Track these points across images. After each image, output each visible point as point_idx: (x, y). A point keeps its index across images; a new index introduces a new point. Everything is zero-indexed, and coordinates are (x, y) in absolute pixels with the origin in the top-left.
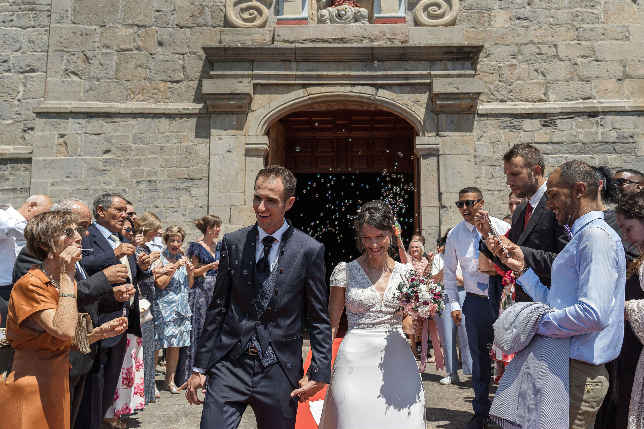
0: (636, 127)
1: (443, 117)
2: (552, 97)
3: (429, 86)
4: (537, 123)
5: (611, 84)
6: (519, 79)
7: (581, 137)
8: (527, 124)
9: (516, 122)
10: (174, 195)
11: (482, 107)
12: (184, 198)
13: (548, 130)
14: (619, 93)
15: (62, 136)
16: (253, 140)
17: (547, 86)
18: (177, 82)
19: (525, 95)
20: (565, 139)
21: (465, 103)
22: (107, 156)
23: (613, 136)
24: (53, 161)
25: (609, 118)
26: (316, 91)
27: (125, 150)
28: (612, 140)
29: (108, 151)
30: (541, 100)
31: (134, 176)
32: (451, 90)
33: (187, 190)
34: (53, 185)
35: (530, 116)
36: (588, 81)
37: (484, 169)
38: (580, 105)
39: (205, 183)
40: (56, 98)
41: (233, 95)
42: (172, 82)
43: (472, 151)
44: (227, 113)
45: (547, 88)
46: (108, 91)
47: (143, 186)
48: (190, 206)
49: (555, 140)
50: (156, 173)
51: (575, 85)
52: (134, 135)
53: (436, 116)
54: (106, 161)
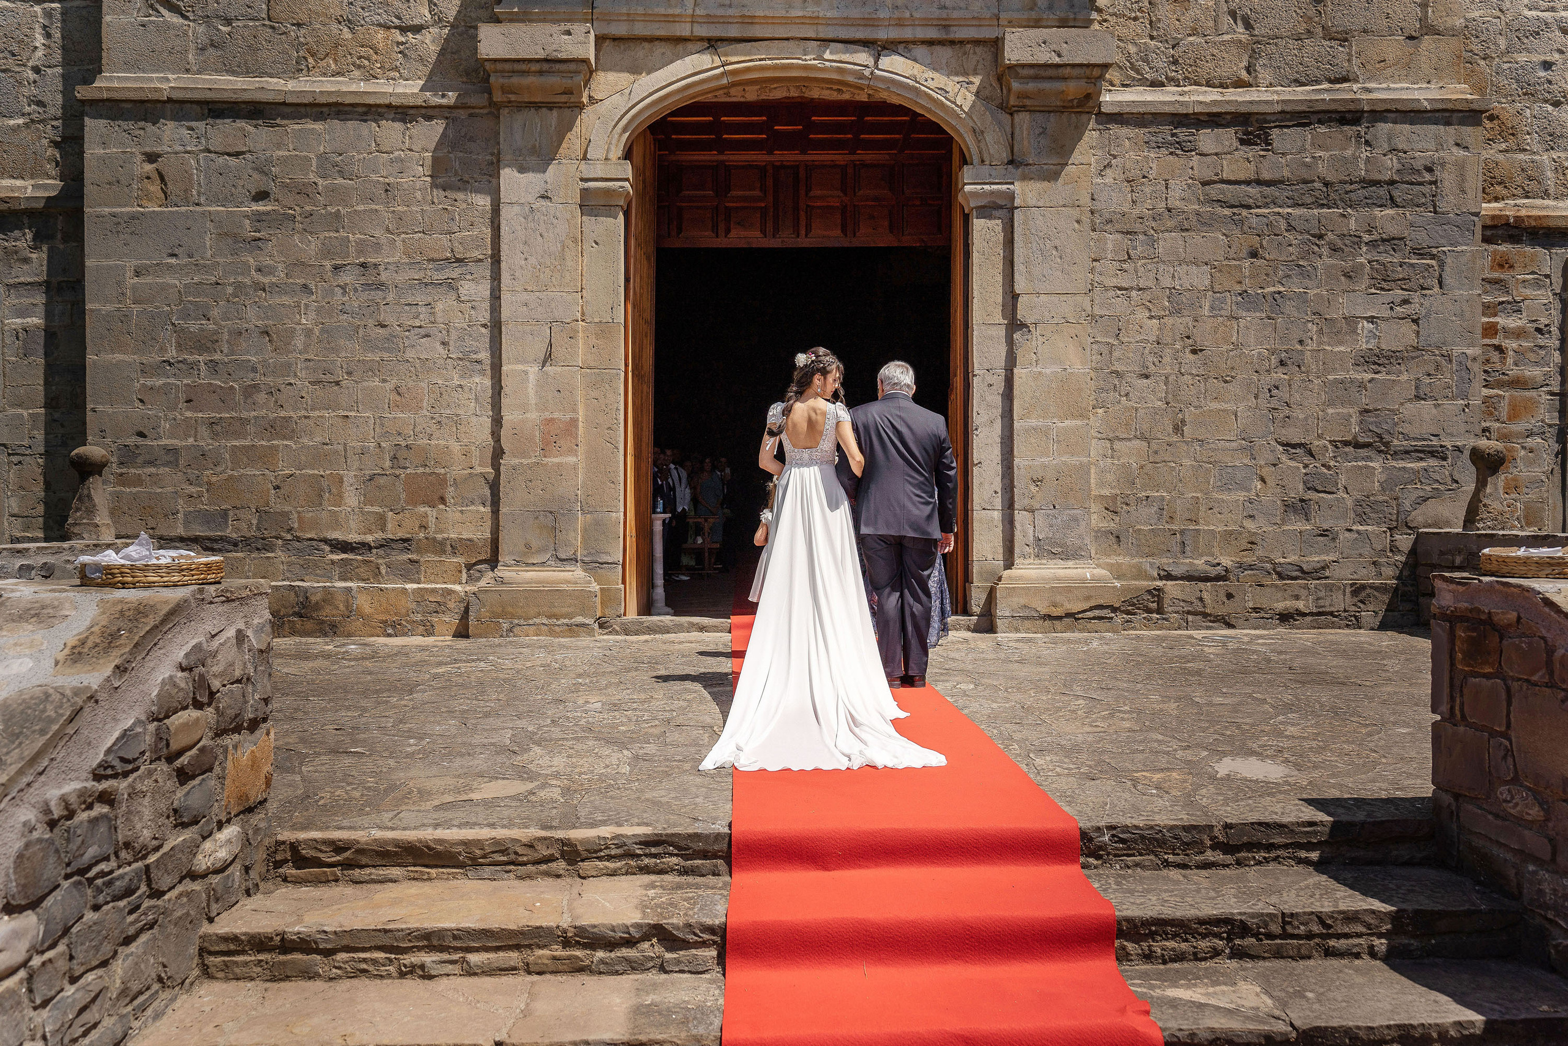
0: (1440, 147)
1: (1023, 118)
2: (1265, 75)
3: (996, 45)
4: (1228, 136)
5: (1393, 48)
6: (1194, 32)
7: (1322, 169)
8: (1207, 139)
9: (1182, 133)
10: (420, 298)
11: (1111, 98)
12: (444, 304)
13: (1251, 152)
14: (1408, 68)
15: (152, 158)
16: (599, 171)
17: (1253, 52)
18: (417, 29)
19: (1207, 69)
20: (1286, 173)
21: (1073, 88)
22: (260, 207)
23: (1390, 166)
24: (133, 217)
25: (1383, 128)
26: (739, 60)
27: (304, 191)
28: (1387, 176)
29: (261, 196)
30: (1239, 84)
31: (327, 252)
32: (1045, 56)
33: (451, 285)
34: (137, 274)
35: (1213, 119)
36: (1344, 39)
37: (1112, 240)
38: (1323, 94)
39: (485, 270)
40: (129, 66)
41: (550, 63)
42: (403, 30)
43: (1085, 200)
44: (537, 106)
45: (1254, 55)
46: (253, 49)
47: (347, 278)
48: (459, 322)
49: (1266, 175)
50: (377, 247)
51: (1317, 46)
52: (322, 157)
53: (1008, 116)
54: (259, 218)
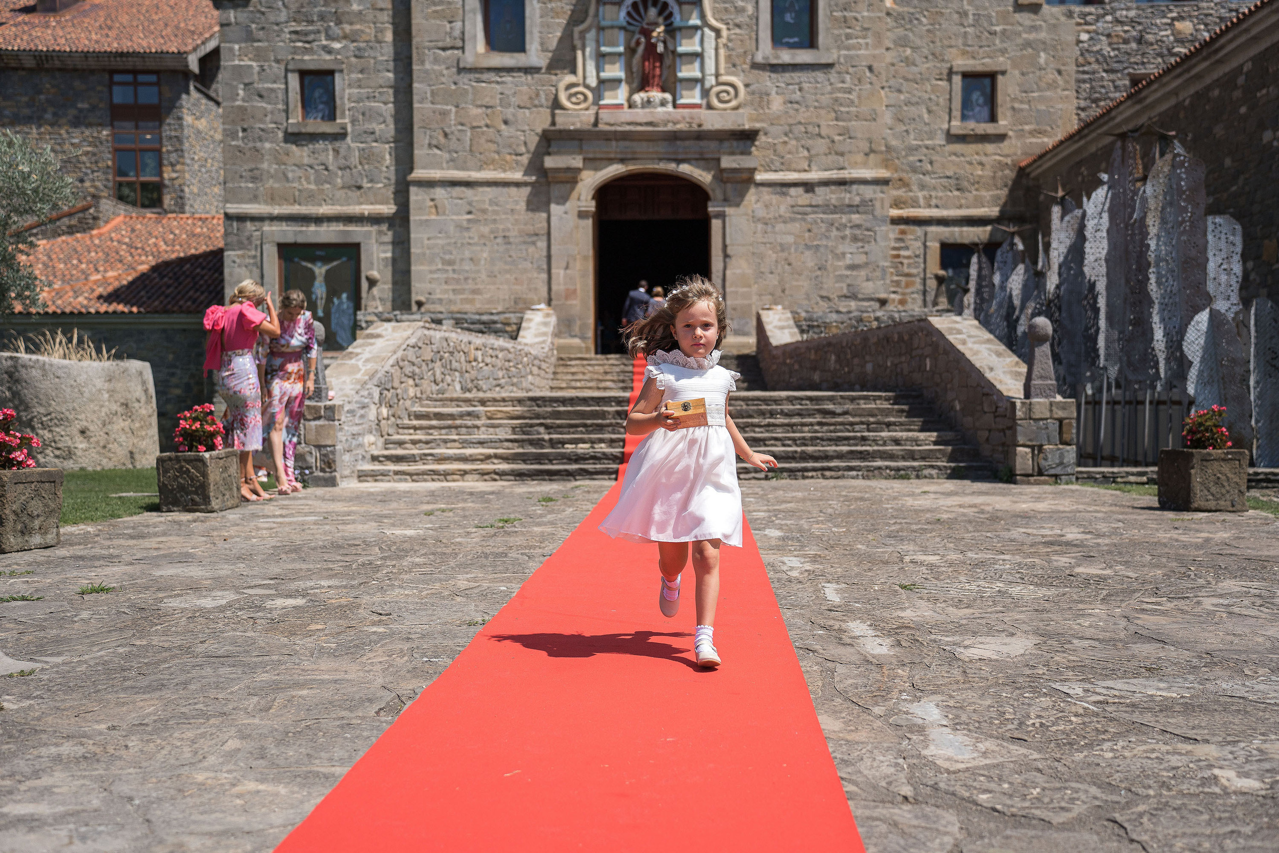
0: (875, 192)
1: (729, 186)
2: (814, 167)
3: (719, 160)
4: (800, 190)
5: (860, 158)
6: (789, 153)
7: (833, 201)
8: (793, 191)
9: (784, 189)
10: (523, 247)
11: (759, 177)
12: (531, 249)
13: (810, 195)
14: (865, 165)
15: (432, 200)
16: (584, 204)
17: (810, 160)
18: (521, 155)
19: (794, 166)
20: (820, 203)
21: (745, 176)
22: (469, 217)
23: (857, 200)
24: (427, 221)
25: (855, 187)
26: (632, 167)
27: (484, 211)
28: (856, 203)
29: (470, 213)
30: (805, 171)
31: (492, 232)
32: (735, 165)
33: (534, 243)
34: (429, 239)
35: (795, 184)
36: (842, 154)
37: (760, 226)
38: (834, 174)
39: (545, 238)
40: (424, 168)
41: (568, 169)
42: (517, 155)
43: (750, 212)
44: (562, 182)
45: (810, 161)
46: (465, 162)
47: (499, 240)
48: (536, 256)
49: (814, 203)
50: (509, 230)
51: (833, 157)
52: (490, 200)
53: (724, 184)
54: (469, 221)
